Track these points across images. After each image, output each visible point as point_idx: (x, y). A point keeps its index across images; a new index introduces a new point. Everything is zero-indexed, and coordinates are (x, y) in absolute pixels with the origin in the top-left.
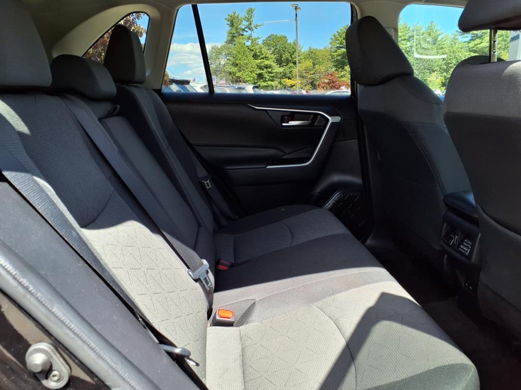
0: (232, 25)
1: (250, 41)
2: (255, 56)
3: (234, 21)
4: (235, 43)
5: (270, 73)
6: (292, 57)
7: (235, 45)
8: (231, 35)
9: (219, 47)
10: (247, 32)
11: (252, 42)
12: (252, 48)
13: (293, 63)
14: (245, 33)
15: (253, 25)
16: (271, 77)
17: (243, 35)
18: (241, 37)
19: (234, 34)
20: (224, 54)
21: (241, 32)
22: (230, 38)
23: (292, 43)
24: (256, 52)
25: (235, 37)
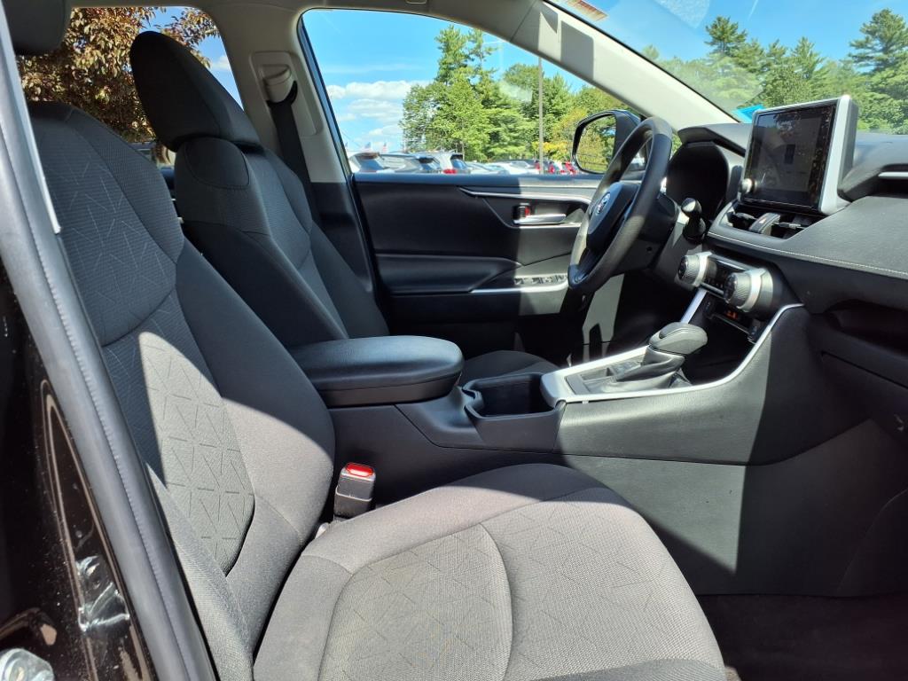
0: (447, 49)
1: (478, 76)
2: (487, 103)
3: (450, 41)
4: (452, 79)
5: (511, 131)
6: (551, 104)
7: (451, 83)
8: (444, 66)
9: (424, 87)
10: (473, 60)
11: (481, 79)
12: (481, 89)
13: (553, 113)
14: (469, 63)
15: (483, 49)
16: (515, 138)
17: (465, 66)
18: (462, 69)
19: (450, 64)
20: (432, 99)
21: (463, 62)
22: (443, 72)
23: (552, 79)
24: (487, 96)
25: (453, 69)
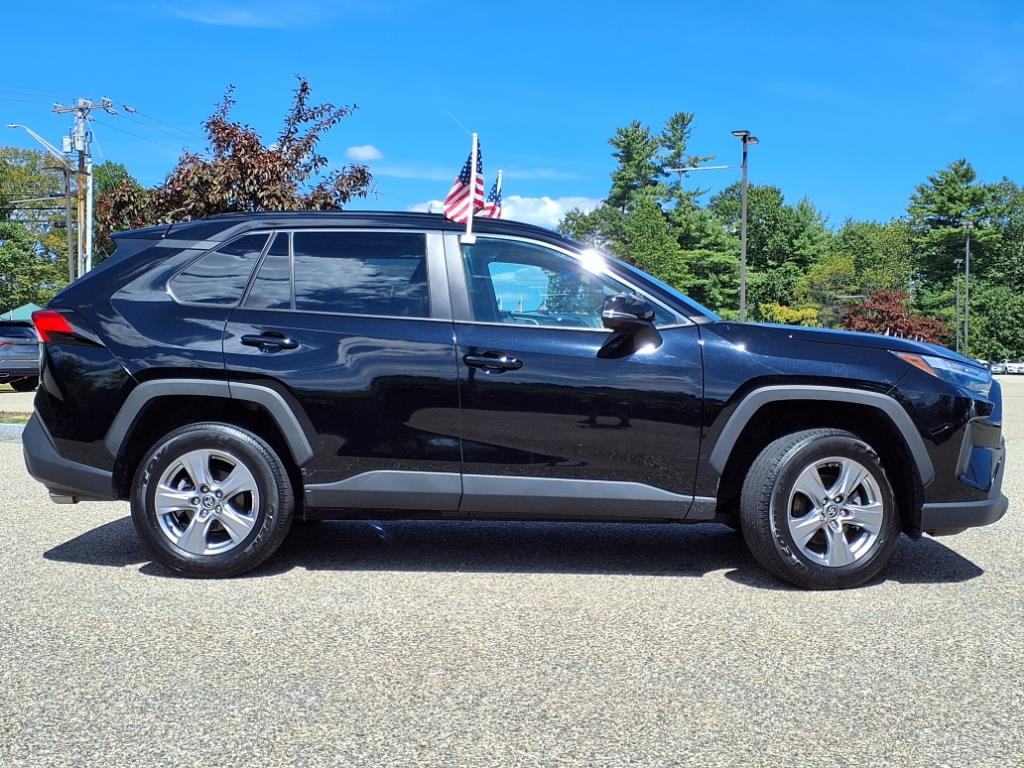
0: (627, 156)
1: (675, 200)
2: (686, 241)
3: (634, 145)
4: (633, 203)
5: (724, 285)
6: (792, 245)
7: (631, 209)
8: (621, 183)
9: (587, 214)
10: (667, 175)
11: (679, 204)
12: (678, 219)
13: (796, 261)
14: (662, 179)
15: (684, 159)
16: (730, 296)
17: (655, 184)
18: (649, 188)
19: (631, 180)
20: (598, 232)
21: (651, 177)
22: (617, 191)
23: (795, 208)
24: (688, 230)
25: (634, 187)
